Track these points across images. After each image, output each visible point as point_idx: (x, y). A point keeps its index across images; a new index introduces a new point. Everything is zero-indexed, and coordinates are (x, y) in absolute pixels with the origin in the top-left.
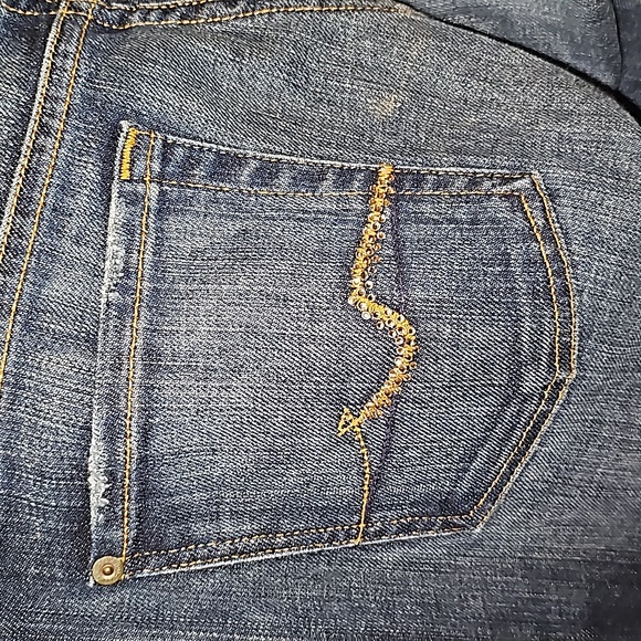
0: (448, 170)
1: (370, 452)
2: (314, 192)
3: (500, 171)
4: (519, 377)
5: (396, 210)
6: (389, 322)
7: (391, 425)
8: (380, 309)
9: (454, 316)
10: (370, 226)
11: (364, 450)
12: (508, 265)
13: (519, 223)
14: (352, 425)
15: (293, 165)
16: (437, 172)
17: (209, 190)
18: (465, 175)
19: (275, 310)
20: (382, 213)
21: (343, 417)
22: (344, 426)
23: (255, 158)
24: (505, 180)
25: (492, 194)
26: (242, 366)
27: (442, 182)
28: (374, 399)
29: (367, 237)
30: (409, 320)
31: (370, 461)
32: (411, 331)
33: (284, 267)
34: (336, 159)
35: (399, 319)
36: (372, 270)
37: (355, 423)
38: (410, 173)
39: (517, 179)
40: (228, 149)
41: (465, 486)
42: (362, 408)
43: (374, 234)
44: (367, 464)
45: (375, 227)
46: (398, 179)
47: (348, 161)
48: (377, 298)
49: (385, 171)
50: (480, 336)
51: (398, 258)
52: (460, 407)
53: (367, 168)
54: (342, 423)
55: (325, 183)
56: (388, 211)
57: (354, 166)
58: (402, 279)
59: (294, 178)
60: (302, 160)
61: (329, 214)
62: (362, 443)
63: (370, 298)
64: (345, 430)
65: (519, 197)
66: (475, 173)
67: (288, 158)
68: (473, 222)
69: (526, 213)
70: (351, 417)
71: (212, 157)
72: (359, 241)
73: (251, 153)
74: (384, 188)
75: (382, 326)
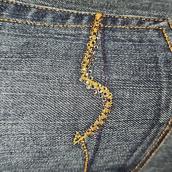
0: (128, 16)
1: (88, 150)
2: (63, 25)
3: (153, 17)
4: (159, 115)
5: (103, 35)
6: (100, 90)
7: (99, 138)
8: (95, 84)
9: (131, 87)
10: (91, 42)
11: (86, 150)
12: (157, 63)
13: (162, 43)
14: (80, 140)
15: (53, 12)
16: (123, 17)
17: (10, 22)
18: (137, 19)
19: (42, 84)
20: (97, 36)
21: (76, 136)
22: (76, 140)
23: (34, 7)
24: (155, 22)
25: (150, 28)
26: (24, 113)
27: (126, 22)
28: (91, 127)
29: (89, 48)
30: (109, 89)
31: (89, 155)
32: (110, 95)
33: (47, 62)
34: (75, 9)
35: (105, 89)
36: (92, 64)
37: (82, 139)
38: (110, 17)
39: (161, 22)
40: (21, 3)
41: (130, 162)
42: (85, 132)
43: (92, 46)
44: (87, 156)
45: (93, 43)
46: (105, 20)
47: (81, 11)
48: (94, 78)
49: (98, 16)
50: (143, 97)
51: (105, 58)
52: (131, 130)
53: (90, 14)
54: (75, 139)
55: (69, 21)
56: (99, 35)
57: (83, 13)
58: (106, 69)
59: (54, 18)
60: (58, 10)
61: (71, 36)
62: (85, 147)
63: (91, 78)
64: (77, 142)
65: (162, 30)
66: (141, 18)
67: (51, 8)
68: (140, 42)
69: (165, 38)
70: (80, 136)
71: (12, 6)
72: (85, 50)
73: (32, 5)
74: (98, 24)
75: (96, 92)
